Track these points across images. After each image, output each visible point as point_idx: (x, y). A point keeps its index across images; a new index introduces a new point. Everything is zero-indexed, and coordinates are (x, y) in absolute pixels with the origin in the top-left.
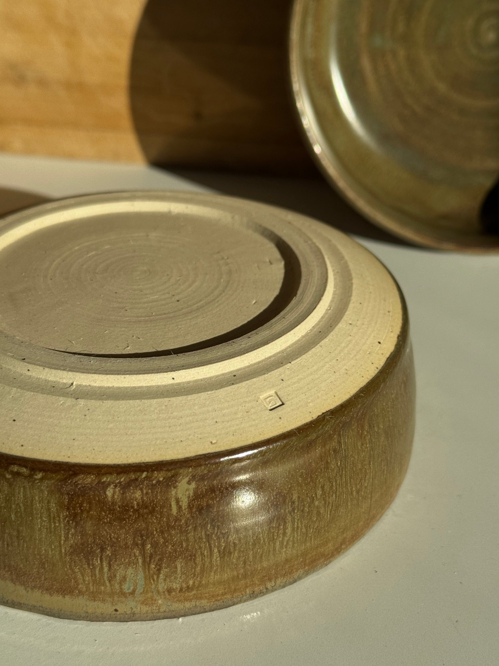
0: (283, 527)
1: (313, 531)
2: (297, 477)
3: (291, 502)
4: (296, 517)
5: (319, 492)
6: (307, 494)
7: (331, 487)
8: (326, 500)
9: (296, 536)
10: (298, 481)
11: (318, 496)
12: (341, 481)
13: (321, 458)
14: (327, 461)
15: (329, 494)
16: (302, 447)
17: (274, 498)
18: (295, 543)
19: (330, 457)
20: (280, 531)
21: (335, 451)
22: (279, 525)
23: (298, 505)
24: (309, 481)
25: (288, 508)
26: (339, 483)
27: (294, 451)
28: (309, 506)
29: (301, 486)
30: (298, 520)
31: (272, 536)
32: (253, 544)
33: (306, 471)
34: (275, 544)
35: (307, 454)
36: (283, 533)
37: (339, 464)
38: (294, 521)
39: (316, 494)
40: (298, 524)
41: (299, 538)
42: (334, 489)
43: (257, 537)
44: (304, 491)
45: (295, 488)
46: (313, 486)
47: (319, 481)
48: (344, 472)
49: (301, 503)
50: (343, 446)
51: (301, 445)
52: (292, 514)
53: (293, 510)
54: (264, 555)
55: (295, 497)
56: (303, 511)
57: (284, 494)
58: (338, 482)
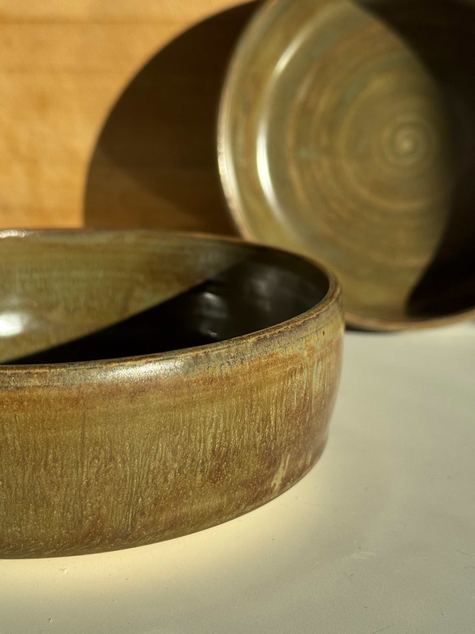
0: (215, 445)
1: (182, 431)
2: (194, 496)
3: (204, 472)
4: (201, 455)
5: (171, 477)
6: (186, 478)
7: (155, 478)
8: (164, 466)
9: (202, 431)
10: (193, 492)
11: (173, 472)
12: (139, 480)
13: (162, 510)
14: (155, 506)
15: (159, 472)
16: (182, 523)
17: (220, 478)
18: (203, 422)
19: (150, 508)
20: (219, 441)
21: (143, 514)
22: (219, 448)
23: (197, 468)
24: (181, 491)
25: (208, 466)
26: (143, 479)
27: (191, 521)
28: (185, 464)
29: (191, 487)
30: (199, 451)
31: (227, 436)
32: (244, 429)
33: (182, 500)
34: (225, 427)
35: (176, 516)
36: (216, 438)
37: (140, 500)
38: (204, 451)
39: (175, 476)
40: (200, 446)
41: (198, 428)
42: (151, 476)
43: (240, 438)
44: (189, 481)
45: (198, 486)
46: (178, 485)
47: (169, 488)
48: (134, 489)
49: (194, 469)
50: (130, 516)
51: (184, 526)
52: (205, 459)
53: (203, 463)
54: (235, 413)
55: (199, 477)
56: (193, 460)
57: (210, 480)
58: (144, 481)
